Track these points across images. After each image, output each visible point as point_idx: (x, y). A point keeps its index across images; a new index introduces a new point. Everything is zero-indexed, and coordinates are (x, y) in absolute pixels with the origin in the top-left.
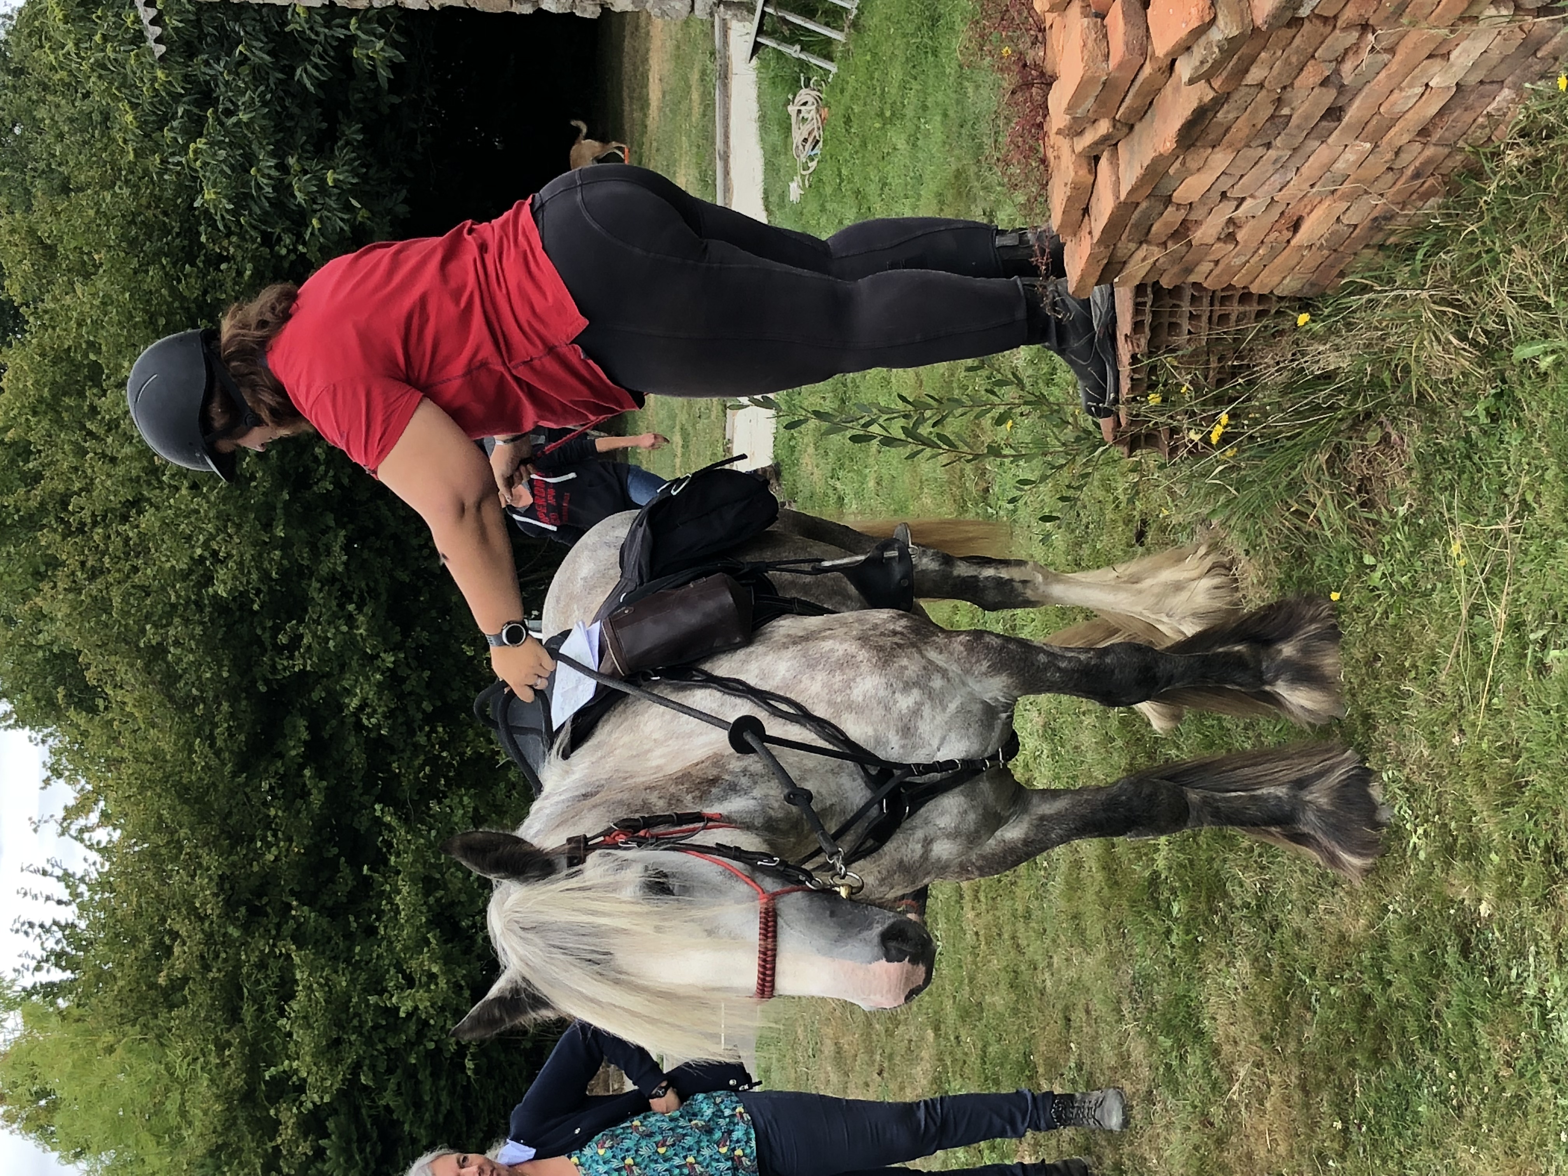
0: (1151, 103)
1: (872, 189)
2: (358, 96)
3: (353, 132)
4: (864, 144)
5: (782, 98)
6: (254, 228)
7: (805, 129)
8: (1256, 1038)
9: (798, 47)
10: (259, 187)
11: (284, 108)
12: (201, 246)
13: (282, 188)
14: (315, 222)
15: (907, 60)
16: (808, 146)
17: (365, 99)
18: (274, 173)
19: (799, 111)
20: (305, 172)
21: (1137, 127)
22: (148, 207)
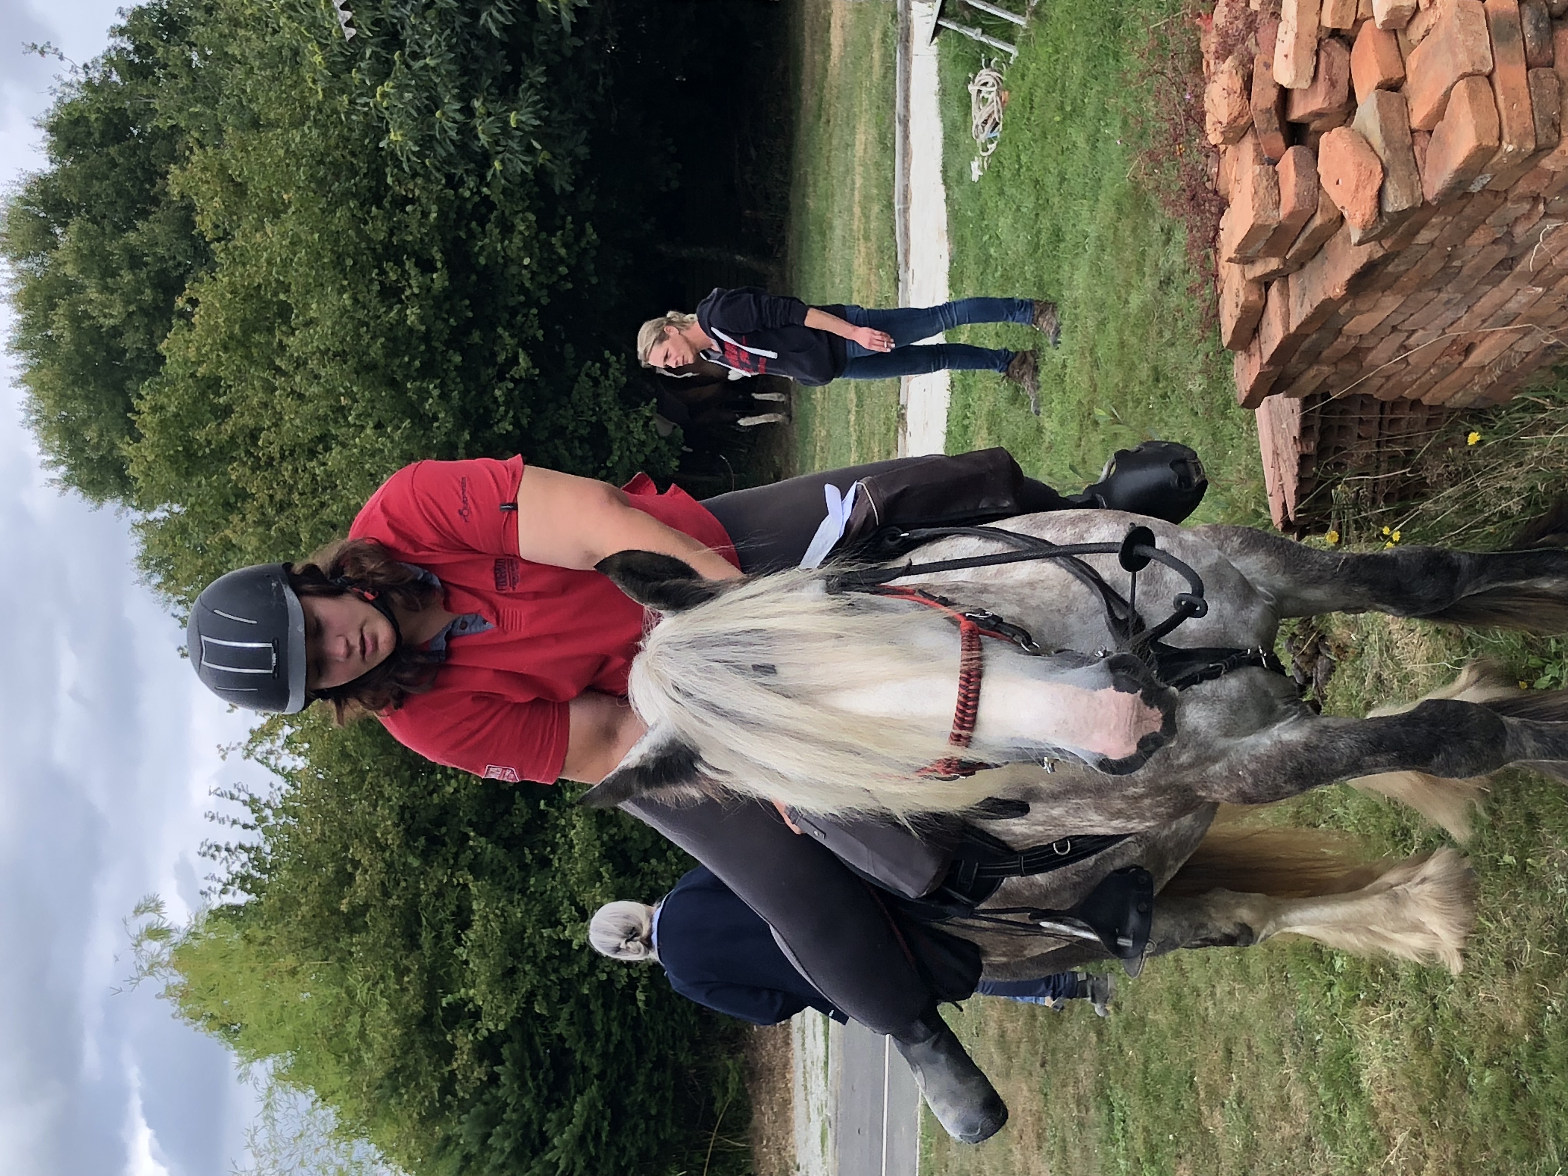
0: (1322, 246)
1: (1051, 180)
2: (541, 38)
3: (537, 75)
4: (1044, 135)
5: (962, 76)
6: (438, 170)
7: (985, 111)
8: (1415, 1108)
9: (979, 30)
10: (443, 131)
11: (470, 50)
12: (388, 187)
13: (467, 131)
14: (497, 165)
15: (1088, 60)
16: (988, 127)
17: (548, 42)
18: (459, 117)
19: (979, 91)
20: (489, 114)
21: (1309, 266)
22: (337, 147)
